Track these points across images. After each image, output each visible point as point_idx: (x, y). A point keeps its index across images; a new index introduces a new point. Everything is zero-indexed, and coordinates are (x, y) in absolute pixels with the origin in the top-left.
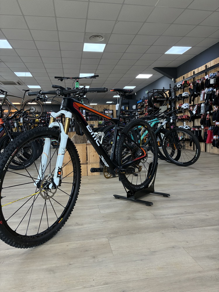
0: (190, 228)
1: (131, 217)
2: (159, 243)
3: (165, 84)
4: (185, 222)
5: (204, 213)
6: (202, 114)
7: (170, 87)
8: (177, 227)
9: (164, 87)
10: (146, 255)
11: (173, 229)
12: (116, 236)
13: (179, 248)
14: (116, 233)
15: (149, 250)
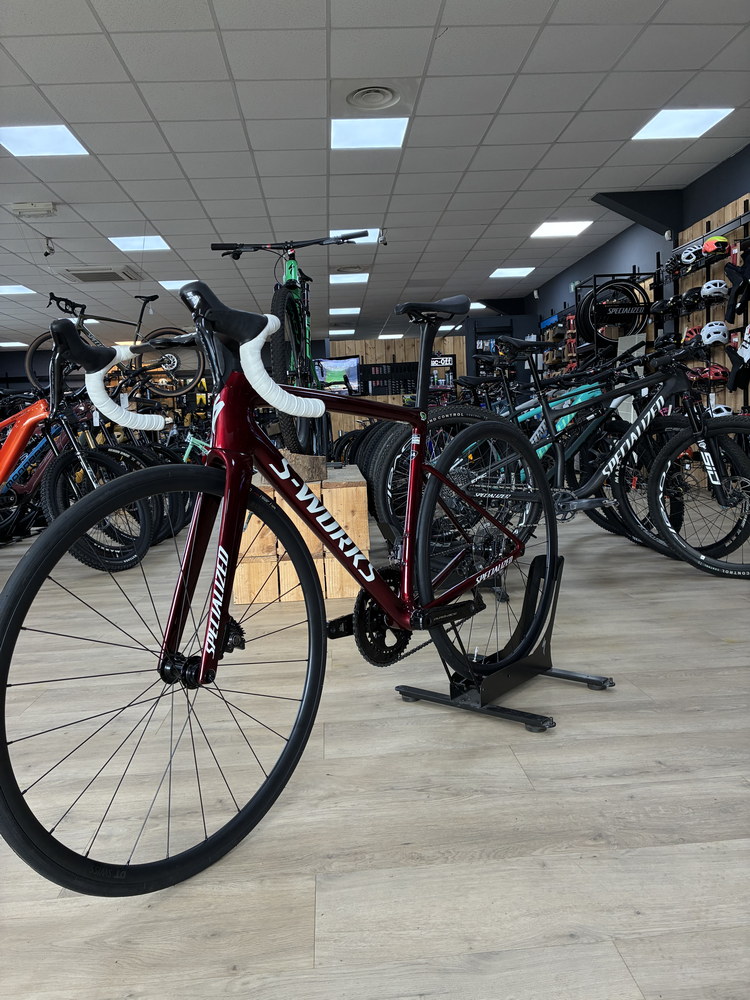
0: (663, 843)
1: (434, 779)
2: (516, 913)
3: (638, 256)
4: (646, 814)
5: (734, 774)
7: (659, 265)
8: (608, 836)
9: (634, 267)
10: (447, 972)
11: (591, 843)
12: (350, 866)
13: (597, 942)
14: (356, 853)
15: (466, 945)
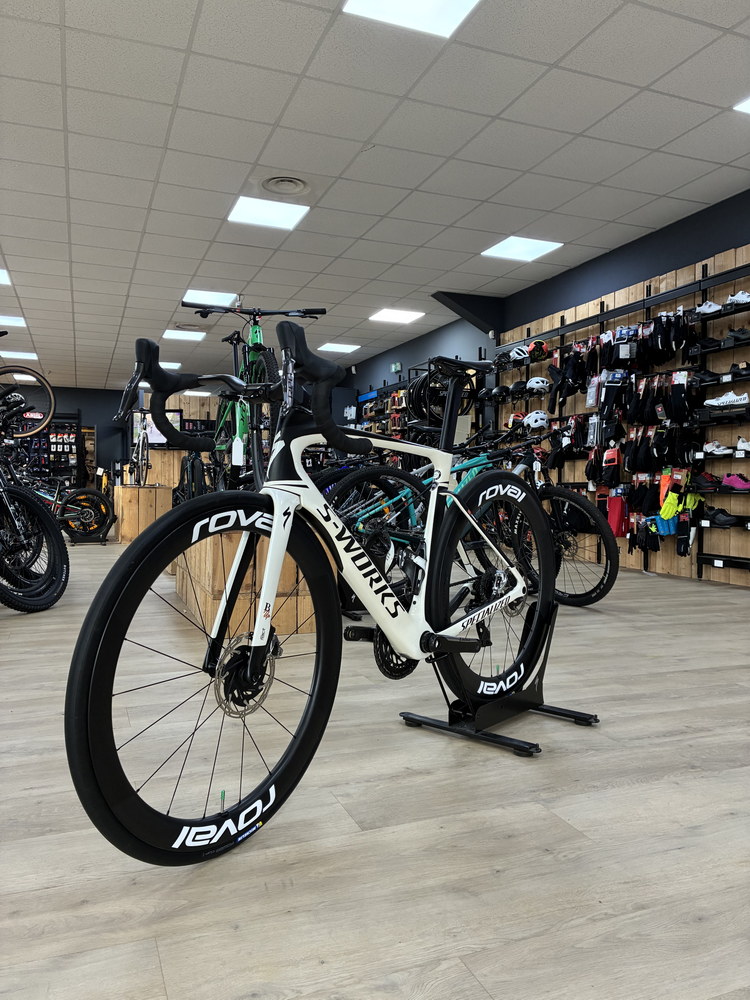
0: (734, 767)
2: (688, 807)
4: (709, 754)
5: (738, 730)
6: (590, 448)
7: (481, 358)
9: (456, 355)
10: (682, 837)
11: (693, 770)
12: (555, 795)
14: (549, 788)
